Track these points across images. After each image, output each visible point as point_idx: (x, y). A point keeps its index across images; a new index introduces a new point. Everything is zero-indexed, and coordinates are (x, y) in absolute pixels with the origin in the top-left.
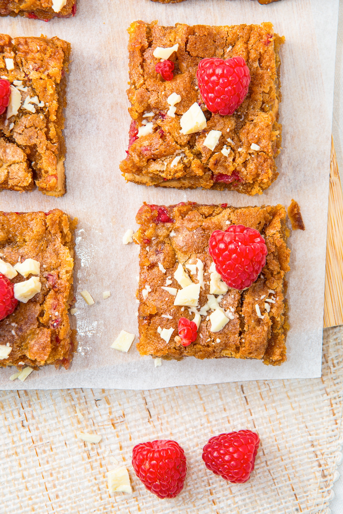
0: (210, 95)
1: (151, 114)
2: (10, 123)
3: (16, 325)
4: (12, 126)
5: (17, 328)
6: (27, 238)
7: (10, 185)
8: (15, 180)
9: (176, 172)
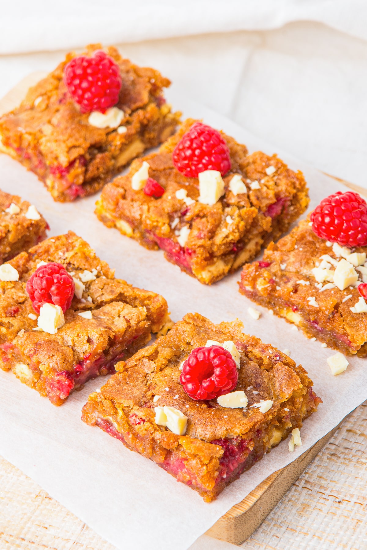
0: (204, 161)
1: (176, 221)
2: (86, 299)
3: (251, 387)
4: (90, 299)
5: (254, 387)
6: (188, 340)
7: (134, 325)
8: (135, 317)
9: (237, 226)
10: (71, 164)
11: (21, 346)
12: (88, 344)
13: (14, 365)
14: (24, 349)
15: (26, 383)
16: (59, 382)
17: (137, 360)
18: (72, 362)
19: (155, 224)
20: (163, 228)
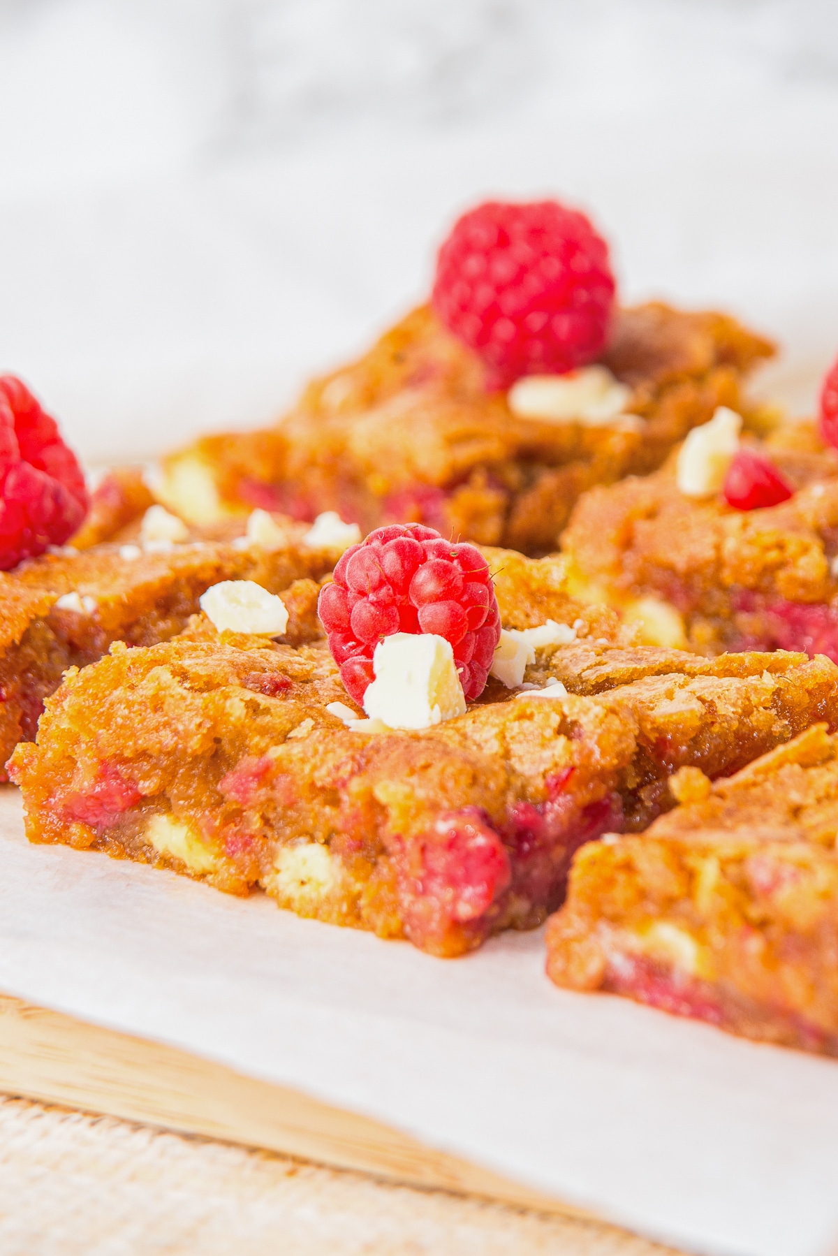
10: (457, 481)
11: (303, 761)
12: (562, 740)
13: (273, 855)
14: (315, 768)
15: (316, 915)
16: (453, 843)
17: (756, 772)
18: (503, 792)
19: (773, 555)
20: (803, 561)
